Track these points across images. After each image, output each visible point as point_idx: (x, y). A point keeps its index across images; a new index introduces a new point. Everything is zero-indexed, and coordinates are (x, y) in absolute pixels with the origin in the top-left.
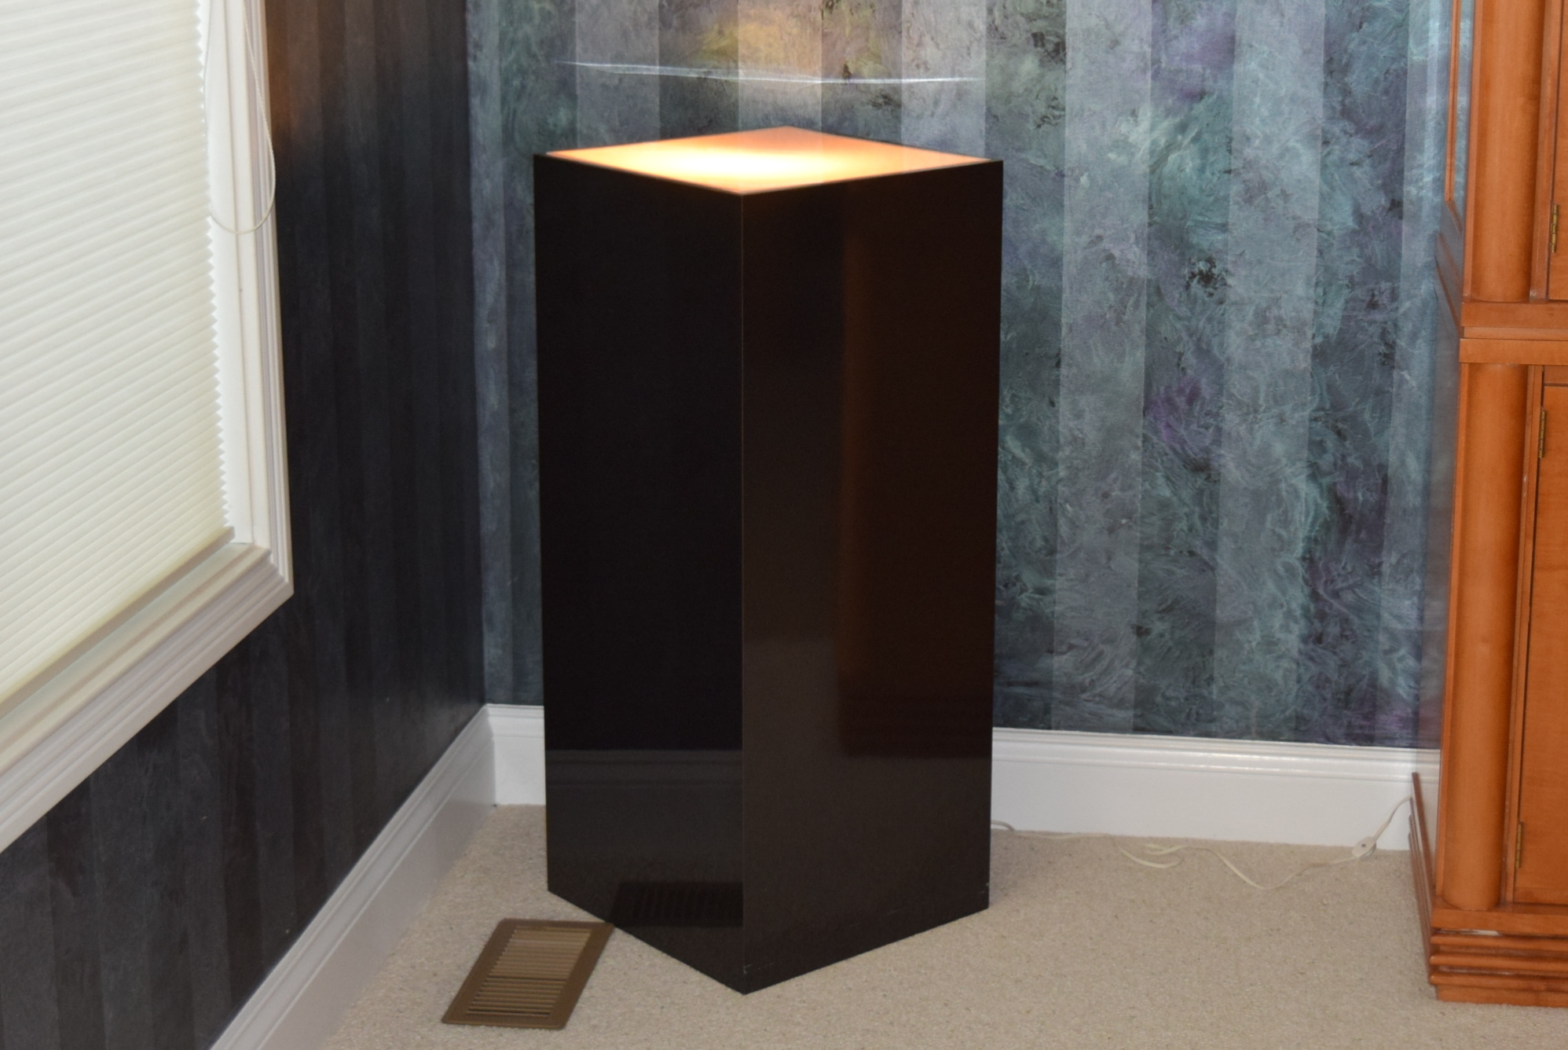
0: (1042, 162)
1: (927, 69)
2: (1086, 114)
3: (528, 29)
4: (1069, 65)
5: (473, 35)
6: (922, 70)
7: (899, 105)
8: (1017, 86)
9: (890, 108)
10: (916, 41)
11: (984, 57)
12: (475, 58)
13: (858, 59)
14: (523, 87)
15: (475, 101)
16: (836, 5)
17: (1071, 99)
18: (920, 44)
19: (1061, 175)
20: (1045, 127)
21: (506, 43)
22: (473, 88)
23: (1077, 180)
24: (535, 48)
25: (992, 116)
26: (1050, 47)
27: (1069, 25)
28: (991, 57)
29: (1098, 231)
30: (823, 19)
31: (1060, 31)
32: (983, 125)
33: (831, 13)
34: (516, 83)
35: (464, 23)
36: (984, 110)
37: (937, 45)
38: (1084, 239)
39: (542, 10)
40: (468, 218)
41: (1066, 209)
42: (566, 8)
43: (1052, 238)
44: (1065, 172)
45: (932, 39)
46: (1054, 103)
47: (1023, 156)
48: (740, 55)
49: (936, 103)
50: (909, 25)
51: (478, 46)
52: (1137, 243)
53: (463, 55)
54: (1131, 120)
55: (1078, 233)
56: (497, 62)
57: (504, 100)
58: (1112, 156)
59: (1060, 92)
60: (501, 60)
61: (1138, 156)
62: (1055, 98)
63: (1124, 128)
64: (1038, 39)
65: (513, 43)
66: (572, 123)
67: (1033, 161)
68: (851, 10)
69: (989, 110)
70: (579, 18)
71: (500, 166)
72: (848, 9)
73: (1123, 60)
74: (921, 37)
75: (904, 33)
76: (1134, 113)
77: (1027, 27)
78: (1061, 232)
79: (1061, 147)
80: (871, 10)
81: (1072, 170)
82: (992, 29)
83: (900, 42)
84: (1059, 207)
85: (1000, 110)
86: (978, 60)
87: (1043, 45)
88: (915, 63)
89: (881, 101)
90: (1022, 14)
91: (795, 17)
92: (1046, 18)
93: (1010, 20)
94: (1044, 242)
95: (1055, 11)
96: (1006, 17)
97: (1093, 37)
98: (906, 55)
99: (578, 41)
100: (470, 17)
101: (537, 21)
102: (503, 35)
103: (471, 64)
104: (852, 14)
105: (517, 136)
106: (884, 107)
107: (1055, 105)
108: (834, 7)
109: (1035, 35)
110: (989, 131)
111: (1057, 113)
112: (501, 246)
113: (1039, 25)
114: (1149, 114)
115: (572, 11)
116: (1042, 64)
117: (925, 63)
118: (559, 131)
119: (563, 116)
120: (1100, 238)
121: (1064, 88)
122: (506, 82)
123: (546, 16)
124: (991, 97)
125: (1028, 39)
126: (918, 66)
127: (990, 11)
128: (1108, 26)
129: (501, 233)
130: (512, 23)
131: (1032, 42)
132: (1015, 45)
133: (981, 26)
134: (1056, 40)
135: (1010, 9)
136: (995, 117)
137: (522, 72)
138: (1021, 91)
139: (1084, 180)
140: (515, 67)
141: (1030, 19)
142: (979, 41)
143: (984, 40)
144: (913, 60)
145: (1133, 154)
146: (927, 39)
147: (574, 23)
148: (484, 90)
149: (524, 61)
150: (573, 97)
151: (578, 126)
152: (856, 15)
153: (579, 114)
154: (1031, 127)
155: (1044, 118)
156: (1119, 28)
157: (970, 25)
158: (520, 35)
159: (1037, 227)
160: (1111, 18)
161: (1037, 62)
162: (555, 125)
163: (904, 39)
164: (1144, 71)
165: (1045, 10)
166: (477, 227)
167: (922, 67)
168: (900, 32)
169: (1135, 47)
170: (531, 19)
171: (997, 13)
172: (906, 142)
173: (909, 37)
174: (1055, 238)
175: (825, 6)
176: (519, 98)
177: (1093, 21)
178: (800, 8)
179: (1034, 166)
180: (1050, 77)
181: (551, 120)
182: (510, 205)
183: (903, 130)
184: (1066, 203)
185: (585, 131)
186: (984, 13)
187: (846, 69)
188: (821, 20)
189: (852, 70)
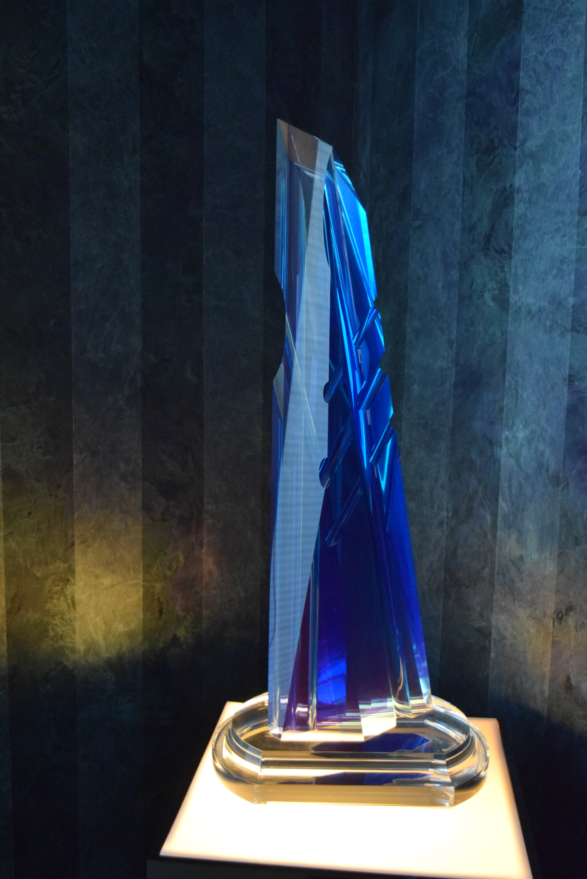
16: (565, 617)
30: (553, 626)
33: (560, 624)
48: (492, 637)
68: (576, 627)
72: (574, 625)
91: (533, 618)
104: (577, 631)
108: (563, 620)
152: (579, 633)
175: (556, 616)
178: (538, 612)
187: (568, 679)
188: (552, 628)
189: (573, 682)
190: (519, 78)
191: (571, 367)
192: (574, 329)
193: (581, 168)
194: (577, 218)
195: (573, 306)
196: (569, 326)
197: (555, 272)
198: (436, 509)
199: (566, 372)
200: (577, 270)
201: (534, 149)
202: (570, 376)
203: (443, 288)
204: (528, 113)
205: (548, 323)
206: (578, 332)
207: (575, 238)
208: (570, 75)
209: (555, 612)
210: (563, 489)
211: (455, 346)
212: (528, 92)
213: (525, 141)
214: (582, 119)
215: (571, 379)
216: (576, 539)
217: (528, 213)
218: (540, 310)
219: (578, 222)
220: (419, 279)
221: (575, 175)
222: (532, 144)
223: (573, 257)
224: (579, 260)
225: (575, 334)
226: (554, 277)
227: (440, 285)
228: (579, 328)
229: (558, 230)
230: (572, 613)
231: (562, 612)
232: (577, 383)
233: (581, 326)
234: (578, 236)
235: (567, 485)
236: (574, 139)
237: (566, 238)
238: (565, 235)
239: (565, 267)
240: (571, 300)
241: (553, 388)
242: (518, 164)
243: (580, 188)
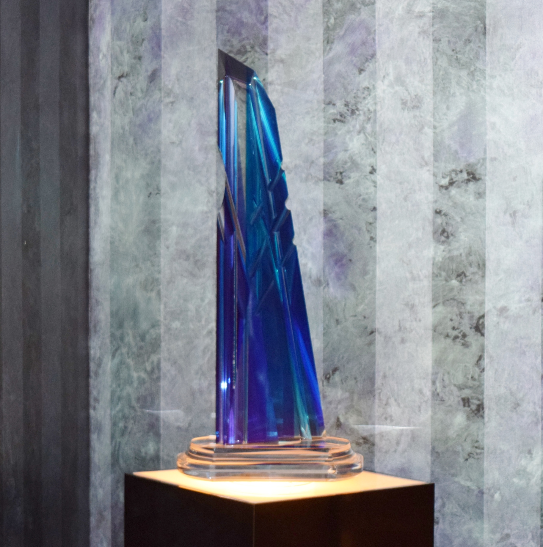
0: (469, 484)
1: (392, 421)
2: (498, 452)
3: (129, 389)
4: (486, 419)
5: (94, 393)
6: (388, 421)
7: (373, 444)
8: (452, 433)
9: (367, 446)
10: (384, 402)
11: (430, 413)
12: (95, 409)
13: (346, 413)
14: (126, 427)
15: (94, 437)
17: (487, 442)
18: (387, 404)
19: (482, 493)
20: (471, 460)
21: (115, 399)
22: (92, 428)
23: (492, 496)
24: (134, 403)
25: (435, 453)
26: (474, 407)
27: (486, 393)
28: (435, 413)
29: (506, 531)
30: (323, 386)
31: (480, 397)
32: (429, 457)
34: (121, 425)
35: (87, 385)
36: (430, 447)
37: (399, 405)
38: (498, 536)
39: (139, 378)
40: (87, 514)
41: (485, 516)
42: (155, 376)
43: (476, 535)
44: (485, 491)
45: (396, 400)
46: (476, 445)
47: (456, 479)
49: (398, 443)
50: (380, 391)
51: (97, 400)
52: (533, 538)
53: (87, 406)
54: (529, 456)
55: (493, 532)
56: (108, 411)
57: (113, 437)
58: (515, 480)
59: (480, 437)
60: (111, 410)
61: (533, 481)
62: (477, 441)
63: (523, 462)
64: (466, 402)
65: (119, 399)
66: (158, 451)
67: (462, 483)
68: (342, 380)
69: (433, 448)
70: (163, 383)
71: (109, 480)
72: (340, 380)
73: (523, 417)
74: (388, 399)
75: (377, 397)
76: (530, 452)
77: (458, 393)
78: (482, 531)
79: (482, 474)
80: (355, 381)
81: (489, 489)
82: (435, 395)
83: (373, 402)
84: (479, 514)
85: (440, 448)
86: (426, 415)
87: (469, 406)
88: (384, 416)
89: (361, 441)
90: (455, 385)
92: (470, 388)
93: (447, 389)
94: (470, 537)
95: (477, 383)
96: (444, 387)
97: (502, 400)
98: (378, 411)
99: (162, 398)
100: (92, 381)
101: (135, 384)
102: (113, 393)
103: (92, 412)
104: (343, 383)
105: (121, 461)
106: (364, 446)
107: (478, 446)
108: (331, 378)
109: (463, 400)
110: (433, 463)
111: (478, 451)
112: (109, 534)
113: (467, 393)
114: (540, 453)
115: (158, 379)
116: (468, 418)
117: (391, 416)
118: (148, 457)
119: (151, 448)
120: (508, 536)
121: (483, 434)
122: (114, 424)
123: (142, 382)
124: (434, 440)
125: (459, 402)
126: (386, 419)
127: (434, 383)
128: (512, 394)
129: (109, 524)
130: (119, 385)
131: (461, 403)
132: (450, 406)
133: (428, 393)
134: (478, 402)
135: (447, 382)
136: (437, 453)
137: (125, 418)
138: (454, 436)
139: (497, 496)
140: (120, 415)
141: (460, 388)
142: (426, 402)
143: (430, 402)
144: (383, 415)
145: (529, 479)
146: (392, 401)
147: (159, 386)
148: (99, 429)
149: (127, 411)
150: (158, 435)
151: (161, 454)
152: (345, 384)
153: (161, 447)
154: (461, 460)
155: (470, 455)
156: (521, 395)
157: (421, 392)
158: (124, 393)
159: (465, 527)
160: (514, 388)
161: (465, 416)
162: (146, 453)
163: (377, 401)
164: (536, 424)
165: (470, 383)
166: (93, 520)
167: (388, 419)
168: (374, 396)
169: (530, 408)
170: (132, 383)
171: (438, 384)
172: (377, 470)
173: (380, 400)
174: (478, 535)
176: (123, 434)
177: (502, 390)
179: (463, 487)
180: (474, 427)
181: (143, 450)
182: (114, 506)
183: (376, 461)
184: (485, 511)
185: (165, 458)
186: (430, 384)
187: (338, 419)
188: (322, 387)
189: (342, 420)
190: (267, 6)
191: (325, 204)
192: (325, 179)
193: (324, 73)
194: (323, 106)
195: (324, 164)
196: (321, 177)
197: (307, 141)
198: (203, 323)
199: (322, 208)
200: (325, 141)
201: (283, 57)
202: (325, 210)
203: (200, 150)
204: (277, 31)
205: (304, 176)
206: (329, 181)
207: (322, 119)
208: (311, 12)
209: (324, 375)
210: (325, 287)
211: (215, 194)
212: (275, 17)
213: (274, 51)
214: (324, 41)
215: (325, 213)
216: (337, 320)
217: (281, 100)
218: (296, 166)
219: (324, 108)
220: (173, 143)
221: (319, 78)
222: (281, 53)
223: (322, 131)
224: (326, 134)
225: (327, 182)
226: (307, 144)
227: (197, 148)
228: (329, 178)
229: (308, 113)
230: (337, 373)
231: (329, 374)
232: (330, 215)
233: (331, 177)
234: (325, 117)
235: (328, 284)
236: (317, 54)
237: (315, 118)
238: (314, 117)
239: (315, 138)
240: (322, 160)
241: (311, 219)
242: (269, 65)
243: (325, 87)
